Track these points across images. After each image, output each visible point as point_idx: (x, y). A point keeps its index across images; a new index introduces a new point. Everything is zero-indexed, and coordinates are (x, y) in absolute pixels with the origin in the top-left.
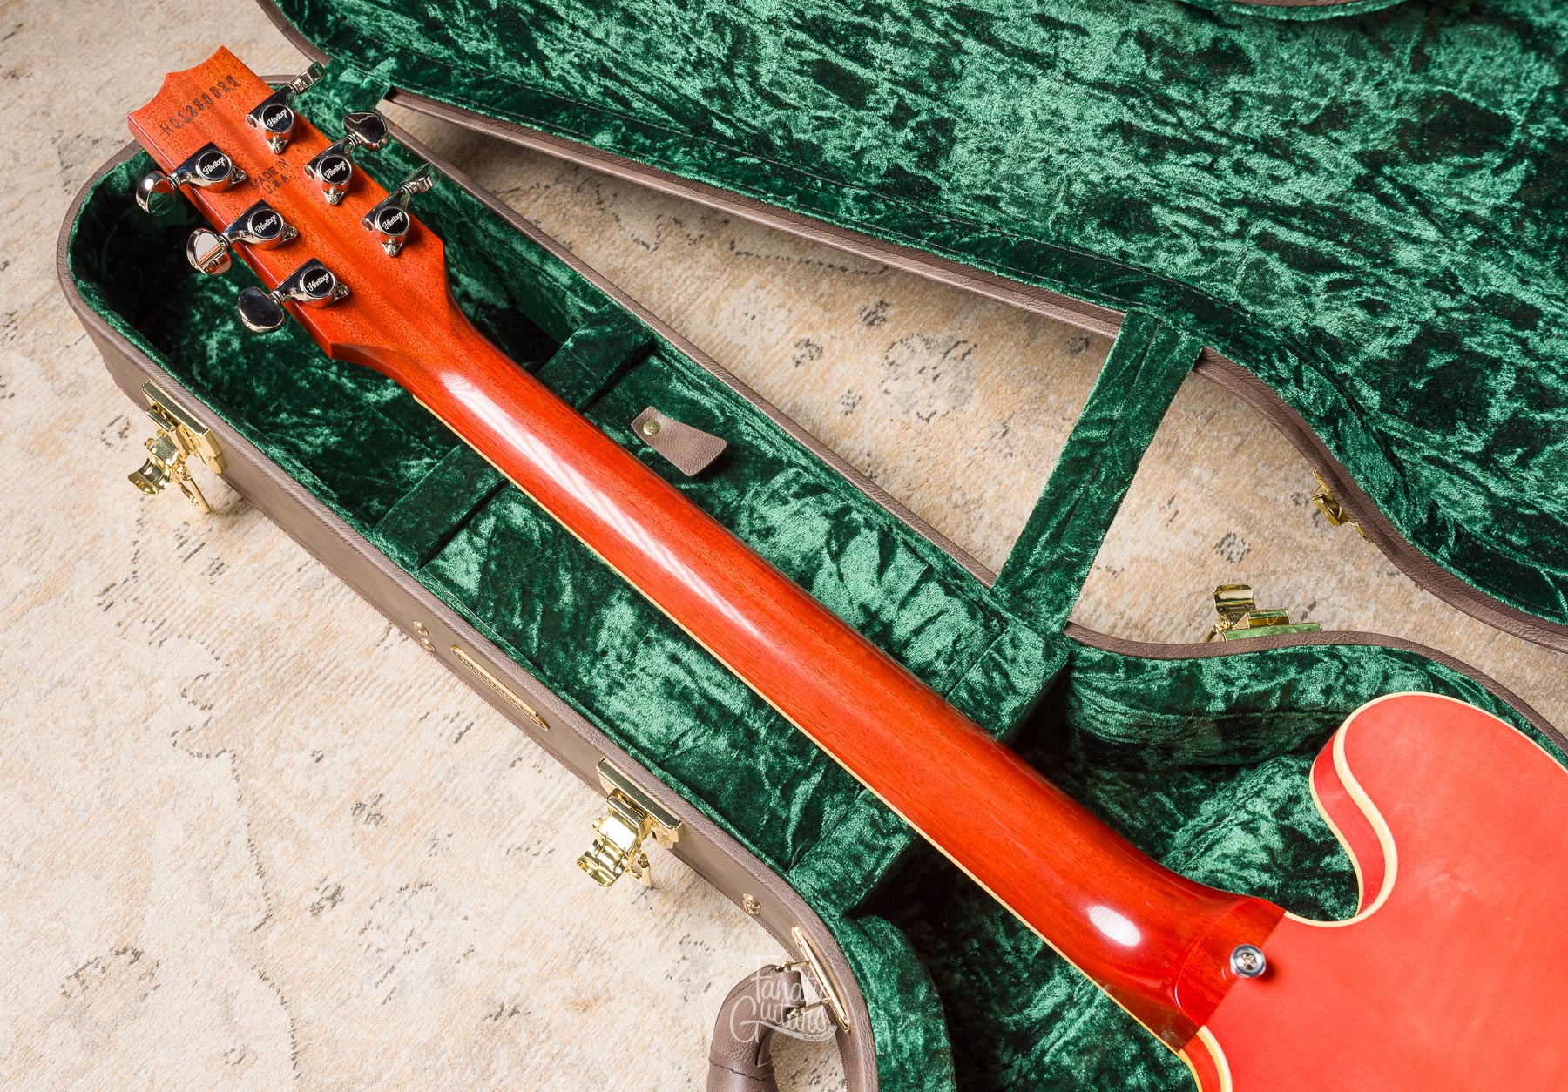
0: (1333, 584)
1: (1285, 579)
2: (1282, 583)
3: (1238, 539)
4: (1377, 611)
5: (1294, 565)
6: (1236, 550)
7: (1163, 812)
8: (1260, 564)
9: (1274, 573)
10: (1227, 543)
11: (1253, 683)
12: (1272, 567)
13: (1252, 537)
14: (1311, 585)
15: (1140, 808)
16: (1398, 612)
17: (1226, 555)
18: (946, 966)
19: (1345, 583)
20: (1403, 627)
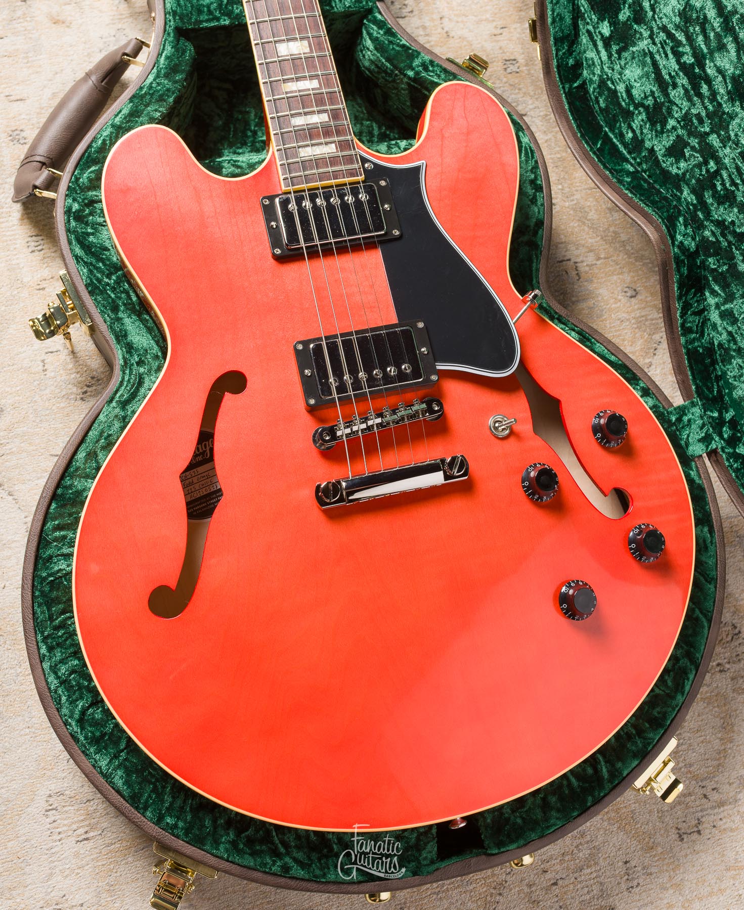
0: (542, 114)
1: (522, 95)
2: (519, 96)
3: (518, 65)
4: (550, 139)
5: (532, 93)
6: (512, 68)
7: (371, 134)
8: (517, 81)
9: (520, 89)
10: (511, 62)
11: (435, 77)
12: (520, 86)
13: (525, 68)
14: (531, 107)
15: (362, 124)
16: (559, 147)
17: (505, 67)
18: (219, 115)
19: (547, 118)
20: (555, 154)
